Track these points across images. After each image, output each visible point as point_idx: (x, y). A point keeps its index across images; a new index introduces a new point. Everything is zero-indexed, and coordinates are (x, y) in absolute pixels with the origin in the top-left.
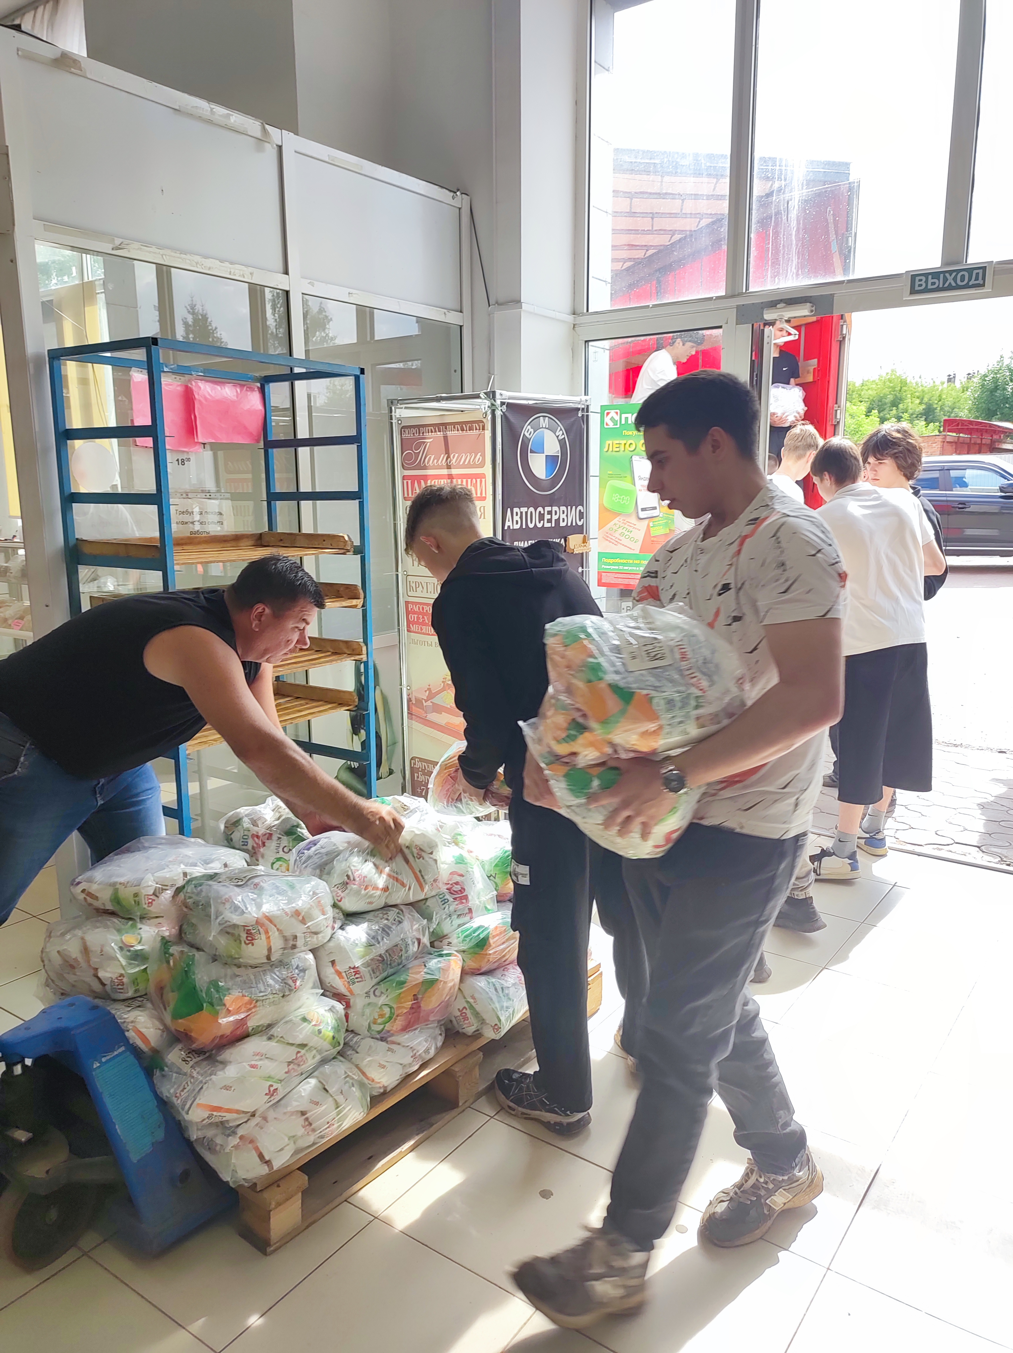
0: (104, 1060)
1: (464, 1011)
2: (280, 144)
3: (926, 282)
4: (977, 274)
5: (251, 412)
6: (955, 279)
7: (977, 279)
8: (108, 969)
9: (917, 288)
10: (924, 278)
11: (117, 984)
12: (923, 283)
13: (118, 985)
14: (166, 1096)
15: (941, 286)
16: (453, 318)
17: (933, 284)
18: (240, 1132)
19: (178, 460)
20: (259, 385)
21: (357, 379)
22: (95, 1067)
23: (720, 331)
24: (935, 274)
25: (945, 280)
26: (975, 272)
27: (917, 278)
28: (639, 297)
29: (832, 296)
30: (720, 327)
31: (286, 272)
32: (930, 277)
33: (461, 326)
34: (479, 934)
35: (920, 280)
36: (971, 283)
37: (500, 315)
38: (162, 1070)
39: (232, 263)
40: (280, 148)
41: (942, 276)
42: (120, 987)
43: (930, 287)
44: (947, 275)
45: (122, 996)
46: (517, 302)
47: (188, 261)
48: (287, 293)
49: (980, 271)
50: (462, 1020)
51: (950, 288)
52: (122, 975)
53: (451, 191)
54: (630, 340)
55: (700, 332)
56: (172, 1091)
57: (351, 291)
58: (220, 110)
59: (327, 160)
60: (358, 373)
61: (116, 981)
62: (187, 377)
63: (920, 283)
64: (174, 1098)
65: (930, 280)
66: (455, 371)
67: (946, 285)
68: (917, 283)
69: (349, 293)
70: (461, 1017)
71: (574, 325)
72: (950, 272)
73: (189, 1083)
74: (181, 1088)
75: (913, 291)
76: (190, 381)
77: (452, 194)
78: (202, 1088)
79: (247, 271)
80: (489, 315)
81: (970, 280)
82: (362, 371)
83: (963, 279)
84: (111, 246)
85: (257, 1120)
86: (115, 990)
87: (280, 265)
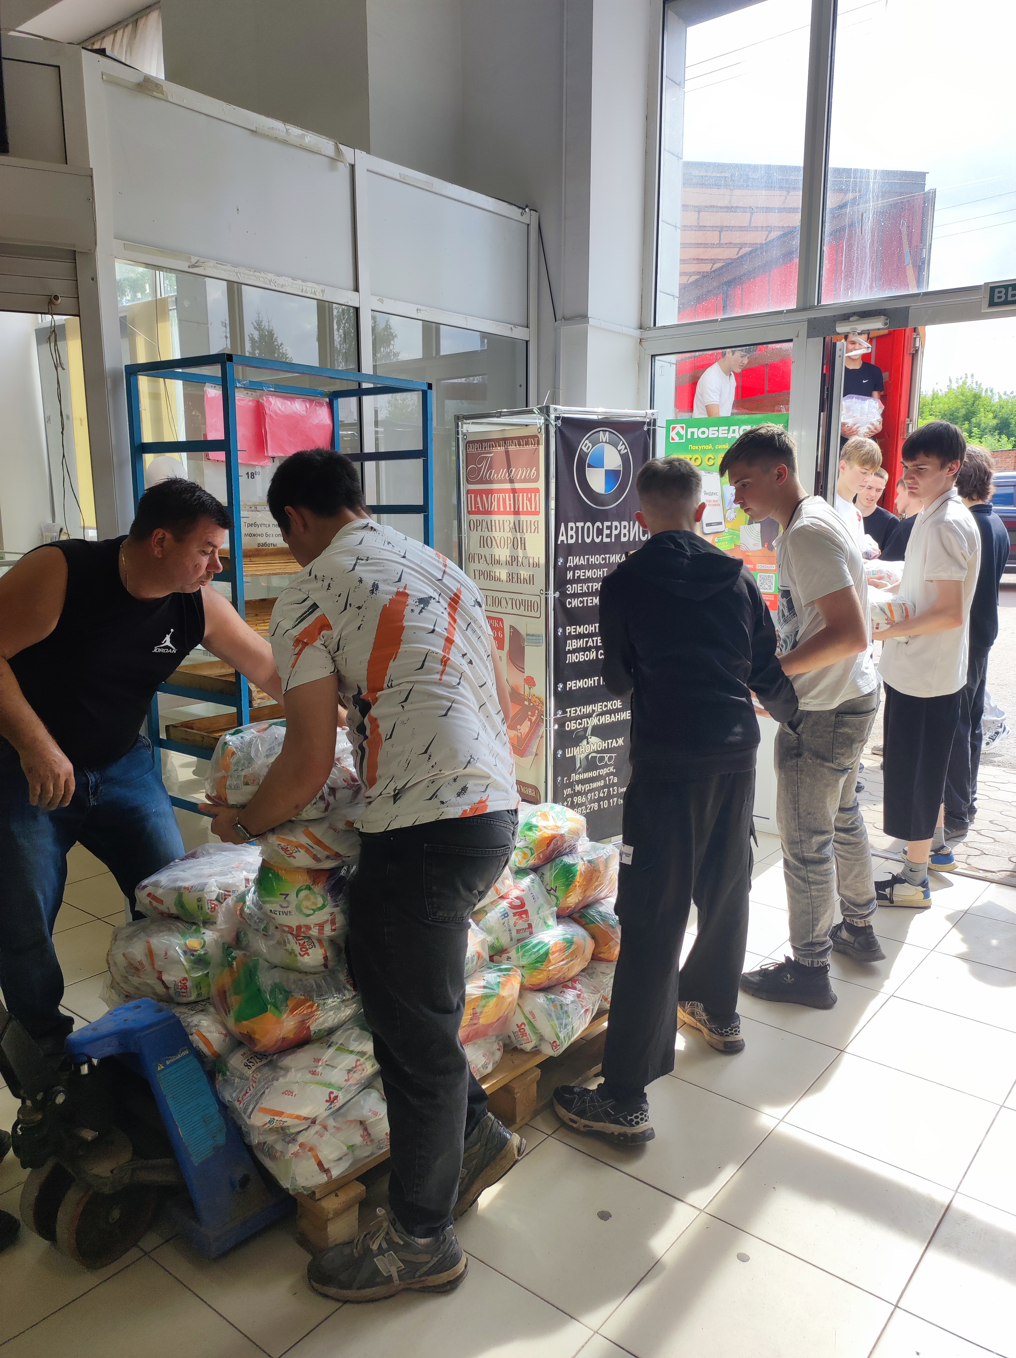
0: (168, 1063)
1: (523, 1027)
2: (353, 163)
3: (1006, 294)
5: (319, 427)
8: (172, 973)
9: (996, 300)
10: (1003, 290)
11: (180, 987)
12: (1003, 295)
13: (181, 989)
14: (228, 1101)
16: (520, 333)
17: (1013, 295)
18: (301, 1139)
19: (248, 474)
20: (327, 400)
21: (425, 394)
22: (159, 1069)
23: (791, 344)
27: (997, 290)
28: (707, 311)
29: (907, 309)
30: (791, 340)
31: (356, 289)
32: (1010, 289)
33: (527, 342)
34: (539, 950)
35: (1000, 292)
37: (566, 330)
38: (224, 1074)
39: (304, 281)
40: (353, 167)
42: (183, 990)
43: (1010, 298)
45: (185, 1000)
46: (584, 317)
47: (261, 279)
48: (357, 310)
50: (521, 1036)
52: (185, 979)
53: (519, 207)
54: (697, 354)
55: (770, 346)
56: (234, 1095)
57: (420, 307)
58: (295, 131)
59: (398, 177)
60: (425, 388)
61: (179, 984)
62: (259, 392)
63: (999, 295)
64: (236, 1102)
65: (1010, 292)
66: (520, 386)
68: (996, 295)
69: (417, 310)
70: (519, 1033)
71: (641, 339)
73: (251, 1087)
74: (244, 1092)
75: (992, 304)
76: (261, 396)
77: (521, 210)
78: (264, 1093)
79: (318, 288)
80: (556, 330)
82: (430, 386)
84: (188, 264)
85: (317, 1128)
86: (178, 994)
87: (351, 283)
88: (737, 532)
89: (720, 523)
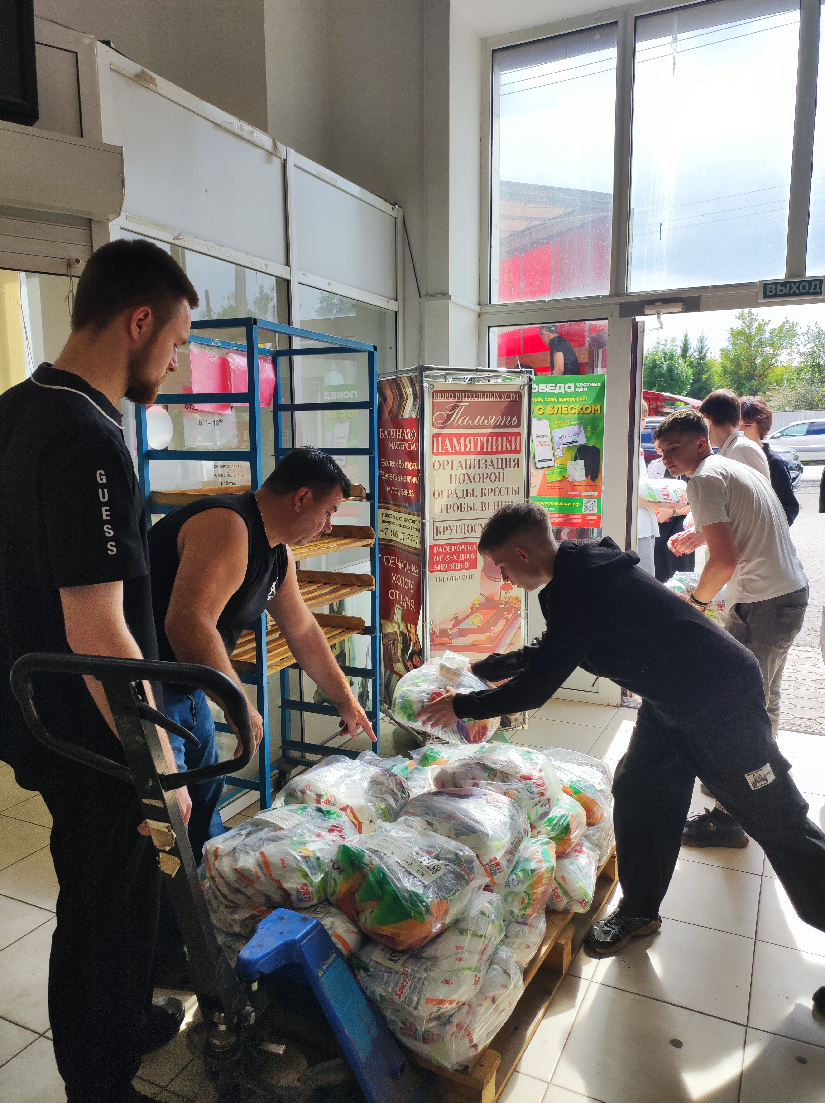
0: (324, 968)
1: (557, 890)
2: (285, 158)
3: (776, 289)
4: (816, 285)
5: (267, 381)
6: (798, 288)
7: (815, 288)
8: (292, 881)
9: (768, 293)
10: (774, 287)
11: (303, 894)
12: (773, 290)
15: (787, 292)
16: (392, 306)
17: (781, 291)
18: (455, 1020)
19: (214, 421)
20: (271, 358)
21: (371, 355)
22: (320, 975)
23: (606, 322)
24: (782, 284)
25: (791, 288)
26: (814, 283)
27: (769, 286)
28: (534, 294)
29: (699, 298)
30: (606, 319)
31: (288, 265)
32: (779, 285)
33: (396, 313)
34: (563, 823)
35: (771, 288)
36: (810, 291)
37: (432, 305)
38: (366, 970)
39: (254, 256)
40: (285, 160)
41: (788, 285)
42: (306, 896)
43: (779, 293)
44: (792, 285)
45: (309, 904)
46: (445, 295)
47: (224, 253)
48: (288, 282)
49: (818, 283)
50: (555, 899)
51: (795, 294)
52: (306, 885)
53: (391, 204)
54: (526, 327)
57: (330, 282)
58: (247, 127)
59: (314, 172)
60: (372, 349)
61: (302, 891)
62: (225, 351)
63: (771, 290)
65: (779, 288)
66: (391, 348)
67: (791, 292)
68: (769, 290)
69: (328, 283)
70: (554, 896)
71: (479, 314)
72: (795, 283)
75: (765, 296)
76: (227, 354)
77: (392, 207)
79: (263, 262)
80: (420, 304)
81: (810, 288)
82: (375, 348)
83: (804, 288)
84: (172, 237)
87: (282, 258)
88: (564, 466)
89: (550, 460)
